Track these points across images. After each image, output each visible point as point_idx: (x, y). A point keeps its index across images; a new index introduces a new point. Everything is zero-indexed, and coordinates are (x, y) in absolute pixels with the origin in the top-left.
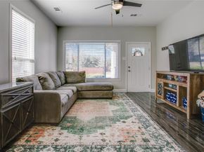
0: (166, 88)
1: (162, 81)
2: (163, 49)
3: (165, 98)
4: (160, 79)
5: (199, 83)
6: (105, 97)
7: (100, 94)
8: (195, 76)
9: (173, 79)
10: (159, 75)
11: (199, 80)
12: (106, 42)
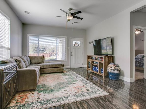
0: (92, 64)
1: (90, 61)
2: (90, 43)
3: (92, 69)
4: (89, 60)
5: (108, 60)
6: (59, 71)
7: (56, 70)
8: (107, 57)
9: (96, 59)
10: (89, 57)
11: (108, 59)
12: (57, 37)
